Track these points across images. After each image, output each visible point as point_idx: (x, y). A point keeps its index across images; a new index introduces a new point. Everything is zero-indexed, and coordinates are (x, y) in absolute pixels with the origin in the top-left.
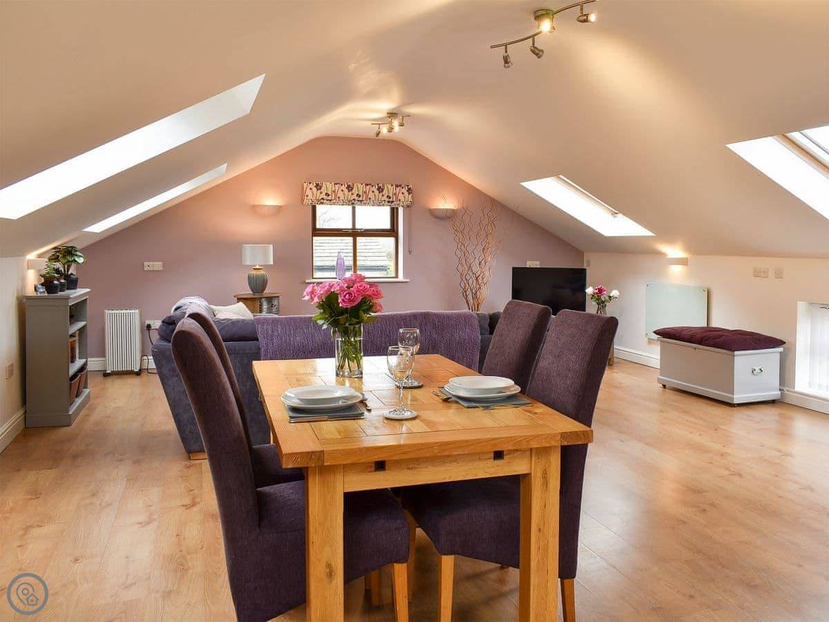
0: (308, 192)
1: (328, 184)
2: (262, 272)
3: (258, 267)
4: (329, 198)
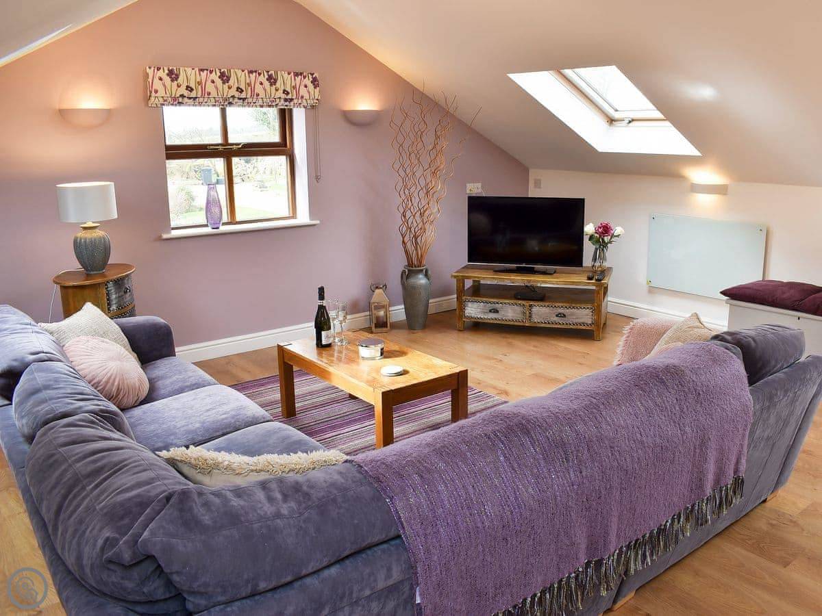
0: (157, 85)
1: (189, 70)
2: (99, 233)
3: (90, 224)
4: (193, 94)
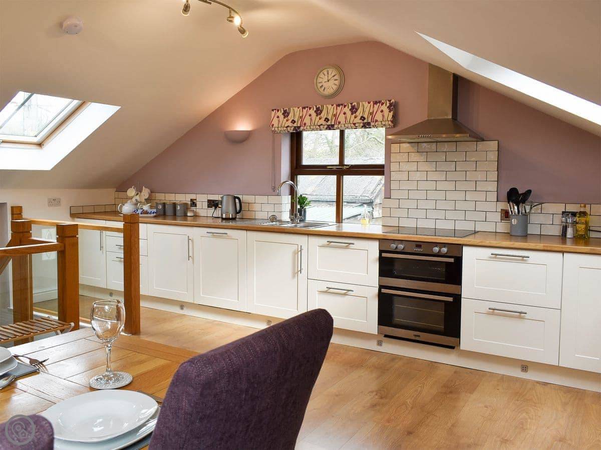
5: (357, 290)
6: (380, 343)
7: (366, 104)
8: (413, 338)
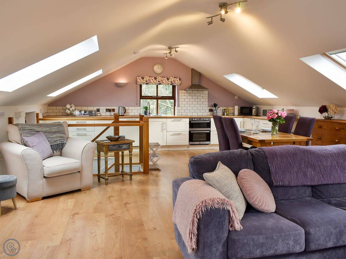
5: (183, 133)
6: (188, 147)
7: (172, 78)
8: (199, 144)
